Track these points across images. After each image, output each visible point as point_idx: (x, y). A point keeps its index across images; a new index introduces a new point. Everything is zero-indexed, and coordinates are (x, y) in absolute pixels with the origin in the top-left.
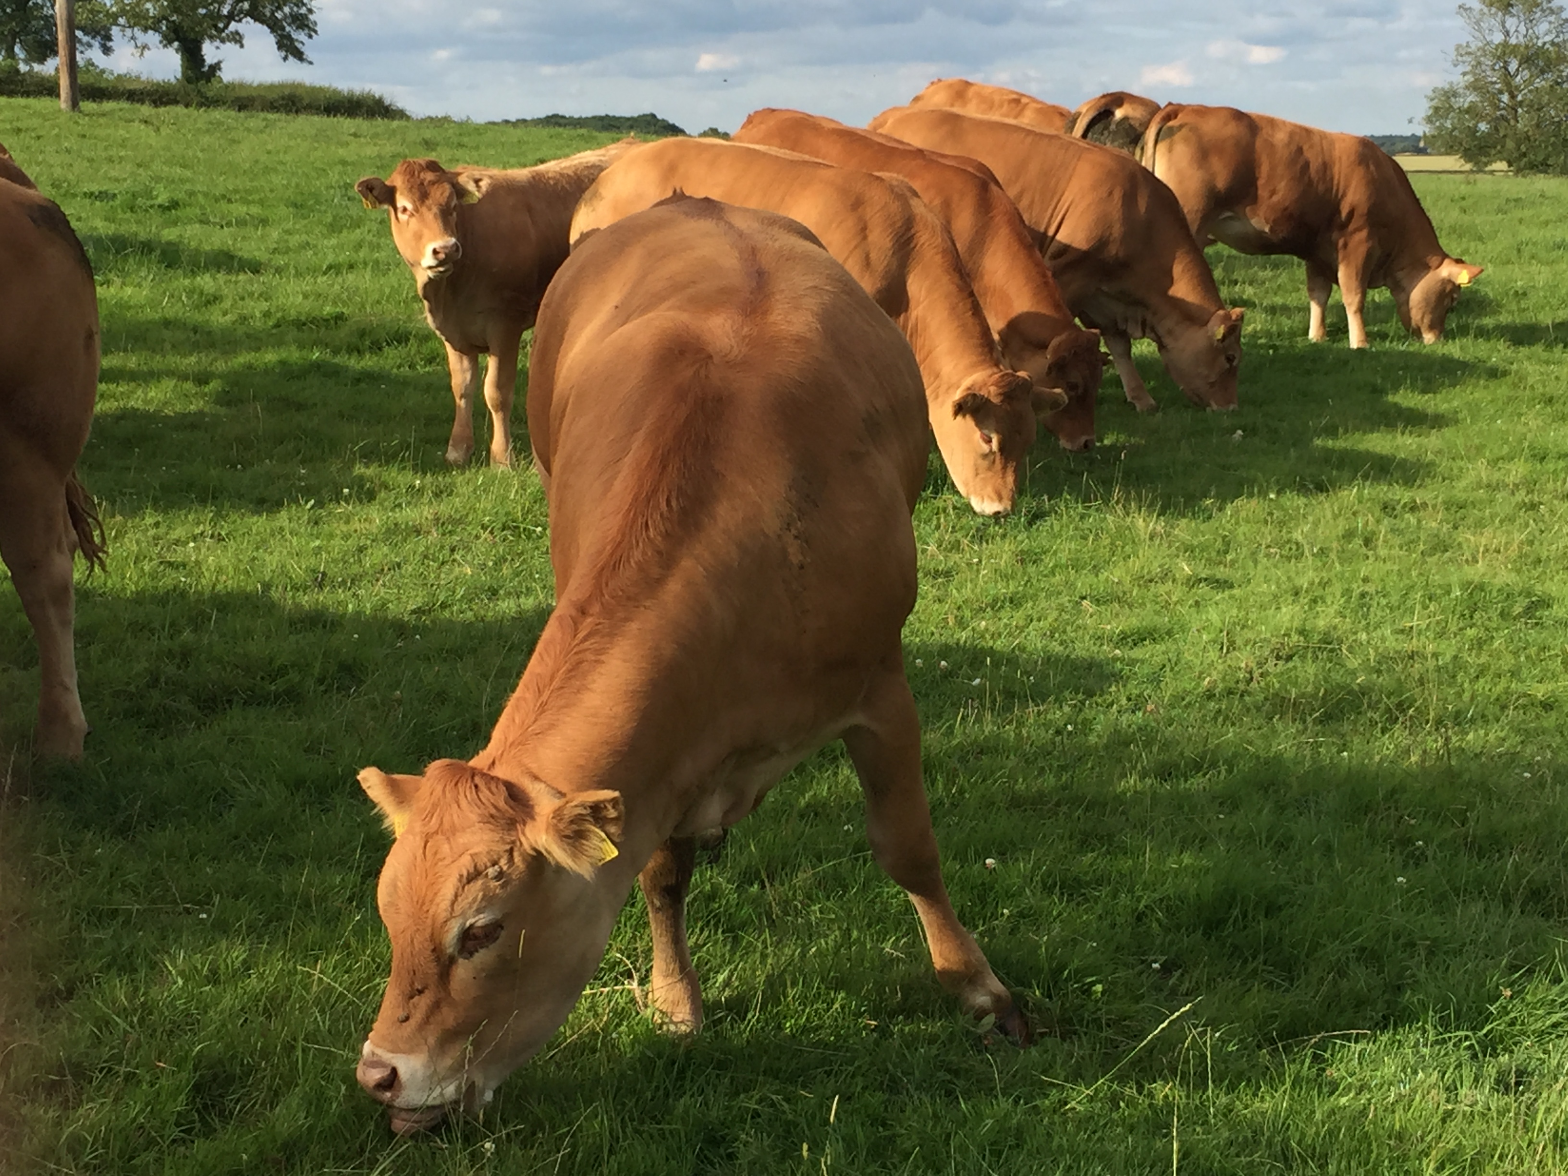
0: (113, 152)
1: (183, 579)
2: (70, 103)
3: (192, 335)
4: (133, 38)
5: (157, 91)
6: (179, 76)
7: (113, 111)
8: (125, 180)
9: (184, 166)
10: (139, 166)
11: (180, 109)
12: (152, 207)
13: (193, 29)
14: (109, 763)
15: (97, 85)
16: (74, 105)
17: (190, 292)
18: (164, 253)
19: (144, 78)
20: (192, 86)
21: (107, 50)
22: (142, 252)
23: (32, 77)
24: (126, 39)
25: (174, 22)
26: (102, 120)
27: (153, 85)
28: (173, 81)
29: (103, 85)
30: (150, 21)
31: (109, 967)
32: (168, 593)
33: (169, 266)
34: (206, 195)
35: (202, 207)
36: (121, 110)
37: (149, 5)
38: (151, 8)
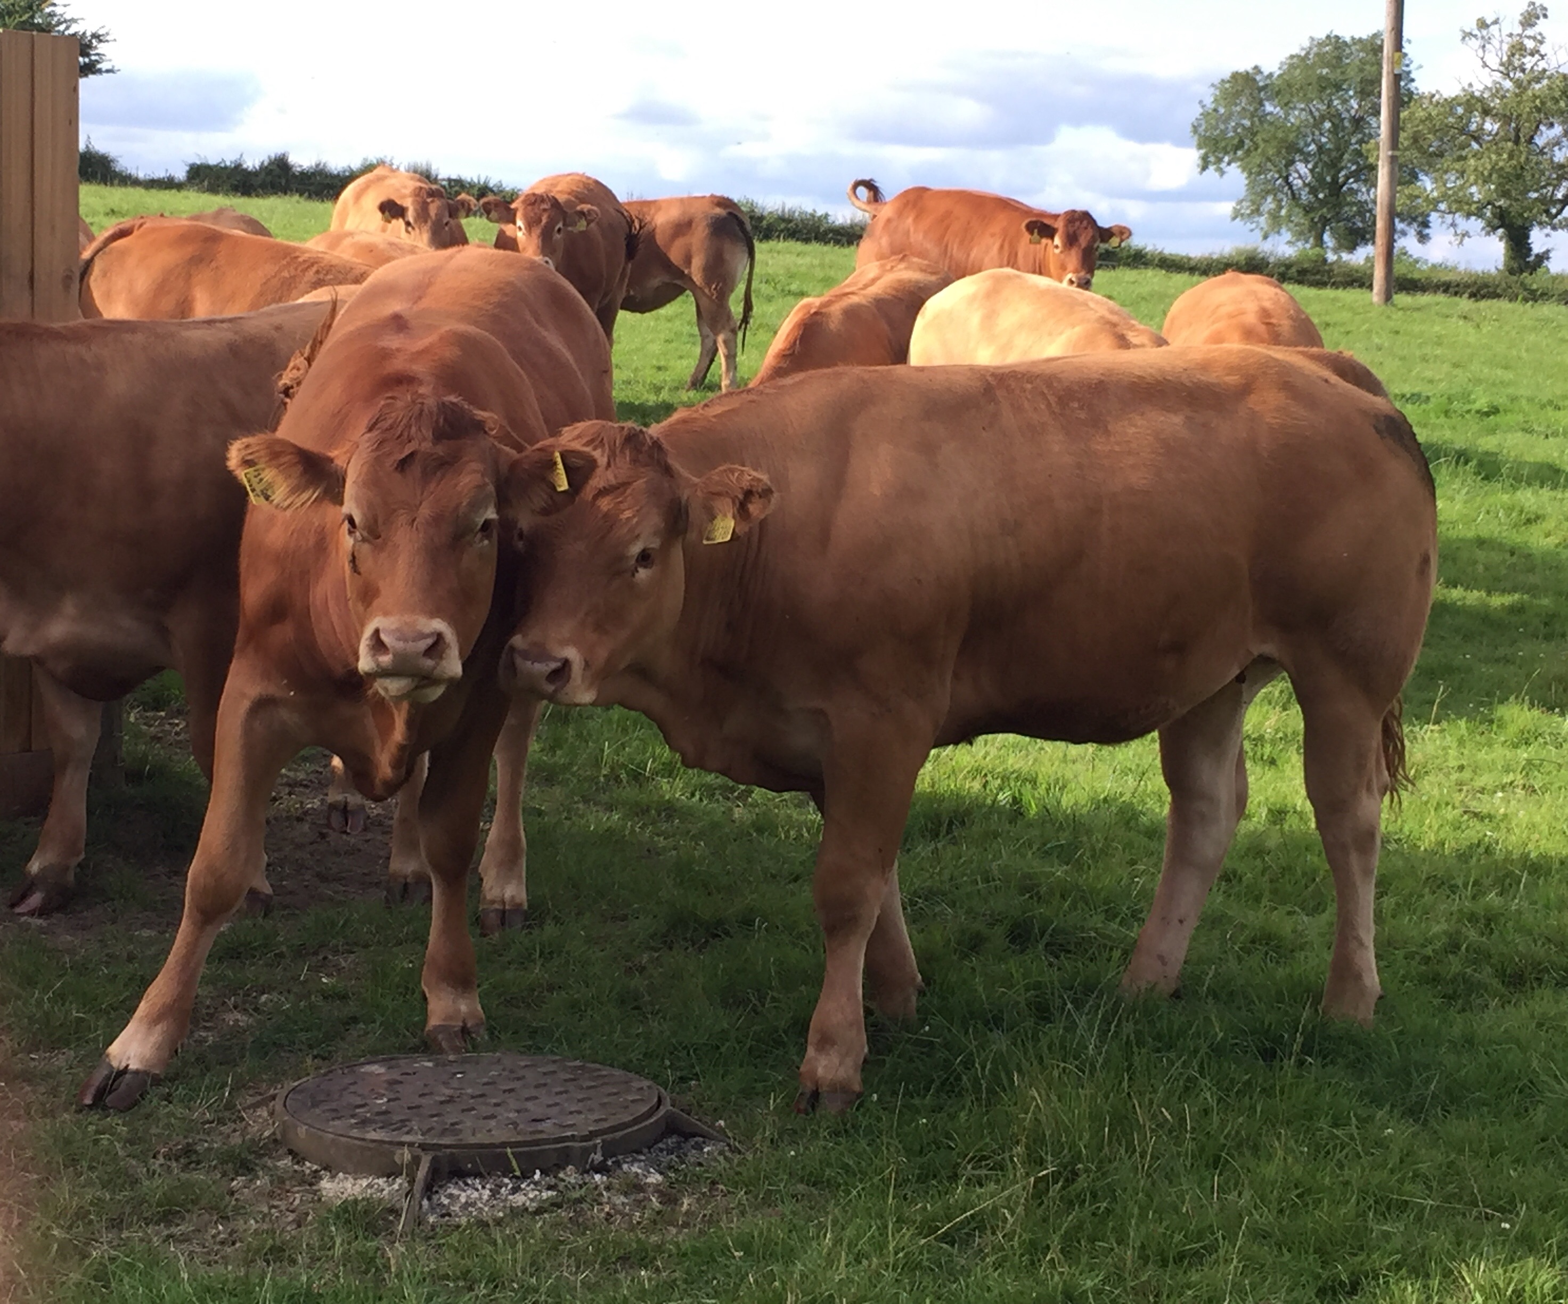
0: (1428, 350)
1: (1489, 833)
2: (1383, 296)
3: (1507, 556)
4: (1453, 225)
5: (1475, 283)
6: (1501, 267)
7: (1428, 306)
8: (1440, 380)
9: (1506, 368)
10: (1456, 365)
11: (1503, 304)
12: (1469, 411)
13: (1521, 215)
14: (1401, 1033)
15: (1409, 276)
16: (1388, 298)
17: (1509, 509)
18: (1481, 464)
19: (1462, 268)
20: (1515, 278)
21: (1423, 238)
22: (1457, 463)
23: (1340, 267)
24: (1444, 226)
25: (1500, 207)
26: (1416, 315)
27: (1471, 276)
28: (1493, 271)
29: (1416, 276)
30: (1474, 206)
31: (1398, 1266)
32: (1470, 847)
33: (1486, 478)
34: (1530, 400)
35: (1526, 414)
36: (1438, 304)
37: (1474, 189)
38: (1476, 192)
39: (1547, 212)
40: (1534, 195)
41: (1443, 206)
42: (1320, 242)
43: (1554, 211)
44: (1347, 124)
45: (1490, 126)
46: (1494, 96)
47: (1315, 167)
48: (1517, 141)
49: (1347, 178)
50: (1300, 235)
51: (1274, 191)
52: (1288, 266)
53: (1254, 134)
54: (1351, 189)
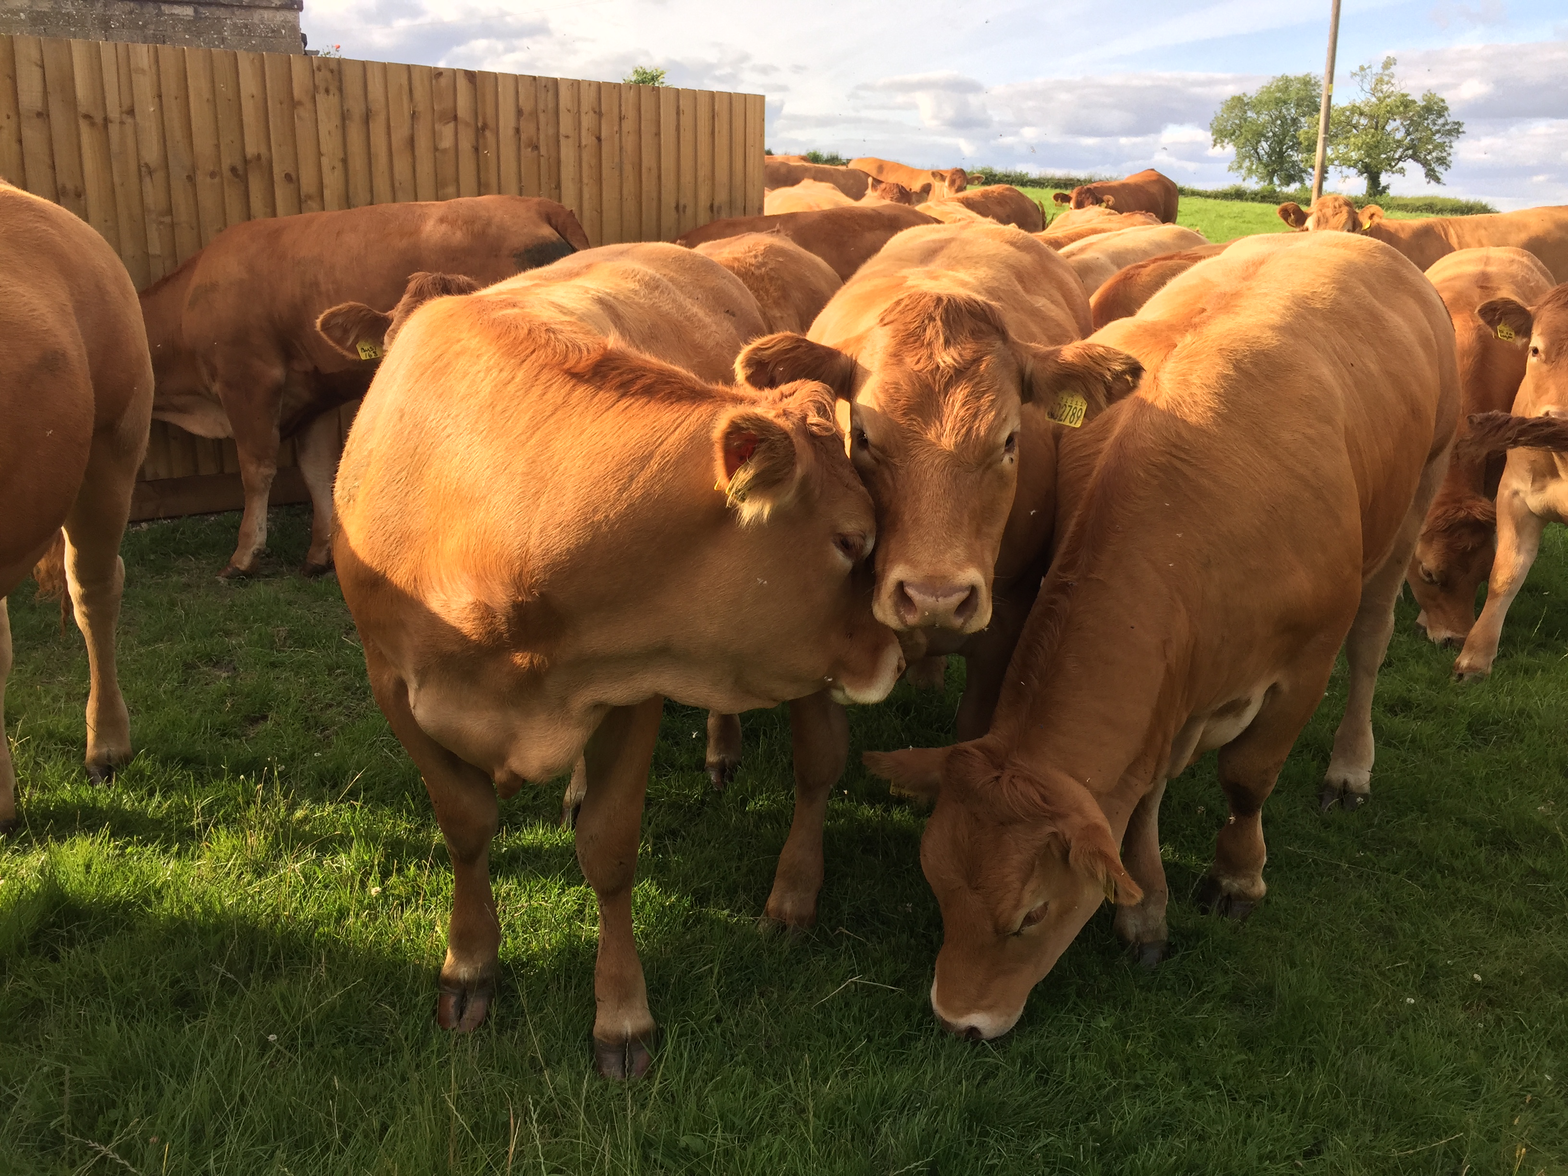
4: (1341, 172)
6: (1365, 193)
13: (1376, 166)
24: (1337, 172)
25: (1366, 163)
28: (1360, 195)
30: (1352, 162)
37: (1353, 154)
38: (1354, 155)
39: (1390, 165)
40: (1383, 156)
41: (1336, 163)
42: (1271, 181)
43: (1393, 164)
44: (1289, 121)
45: (1364, 121)
46: (1366, 105)
47: (1271, 143)
48: (1376, 128)
49: (1287, 149)
50: (1262, 178)
51: (1249, 157)
52: (1256, 194)
53: (1241, 127)
54: (1289, 155)
